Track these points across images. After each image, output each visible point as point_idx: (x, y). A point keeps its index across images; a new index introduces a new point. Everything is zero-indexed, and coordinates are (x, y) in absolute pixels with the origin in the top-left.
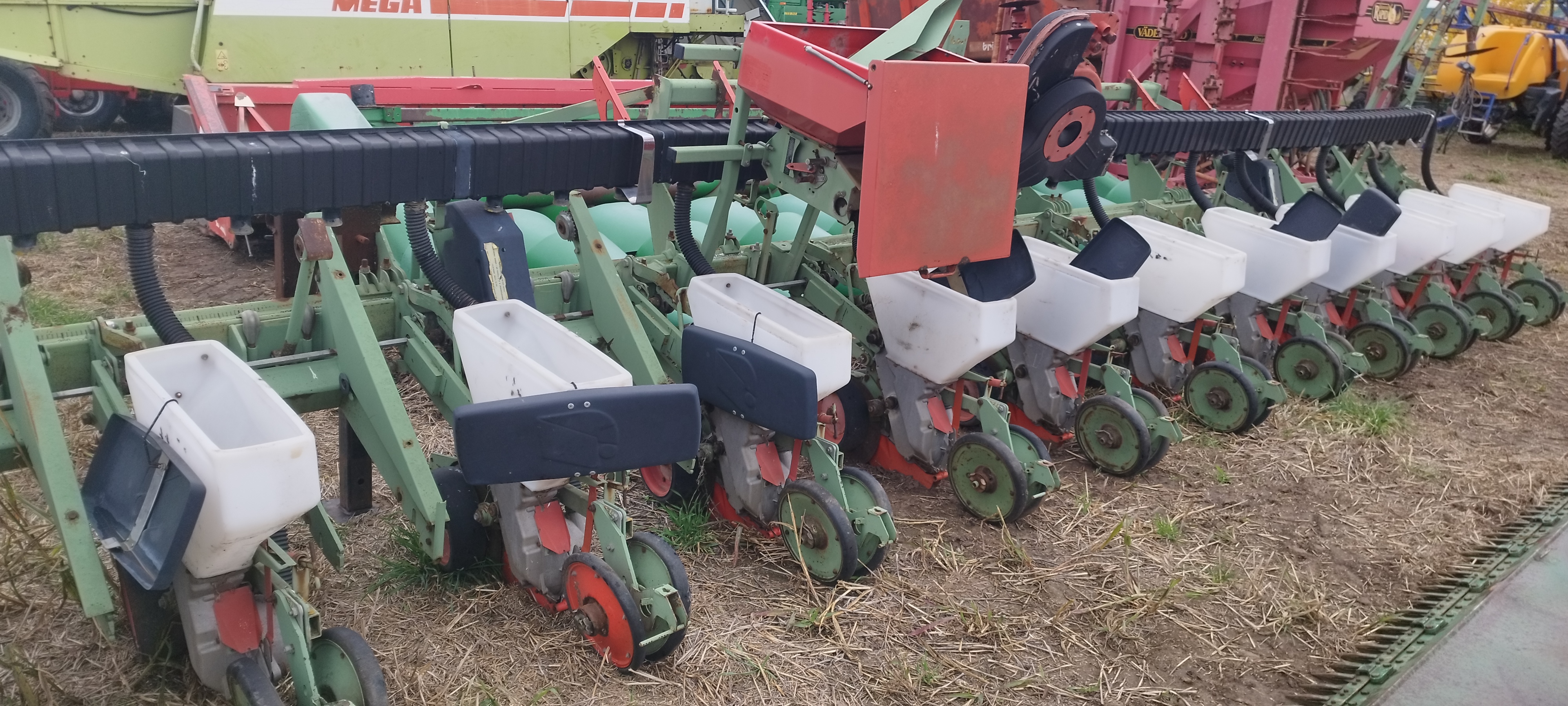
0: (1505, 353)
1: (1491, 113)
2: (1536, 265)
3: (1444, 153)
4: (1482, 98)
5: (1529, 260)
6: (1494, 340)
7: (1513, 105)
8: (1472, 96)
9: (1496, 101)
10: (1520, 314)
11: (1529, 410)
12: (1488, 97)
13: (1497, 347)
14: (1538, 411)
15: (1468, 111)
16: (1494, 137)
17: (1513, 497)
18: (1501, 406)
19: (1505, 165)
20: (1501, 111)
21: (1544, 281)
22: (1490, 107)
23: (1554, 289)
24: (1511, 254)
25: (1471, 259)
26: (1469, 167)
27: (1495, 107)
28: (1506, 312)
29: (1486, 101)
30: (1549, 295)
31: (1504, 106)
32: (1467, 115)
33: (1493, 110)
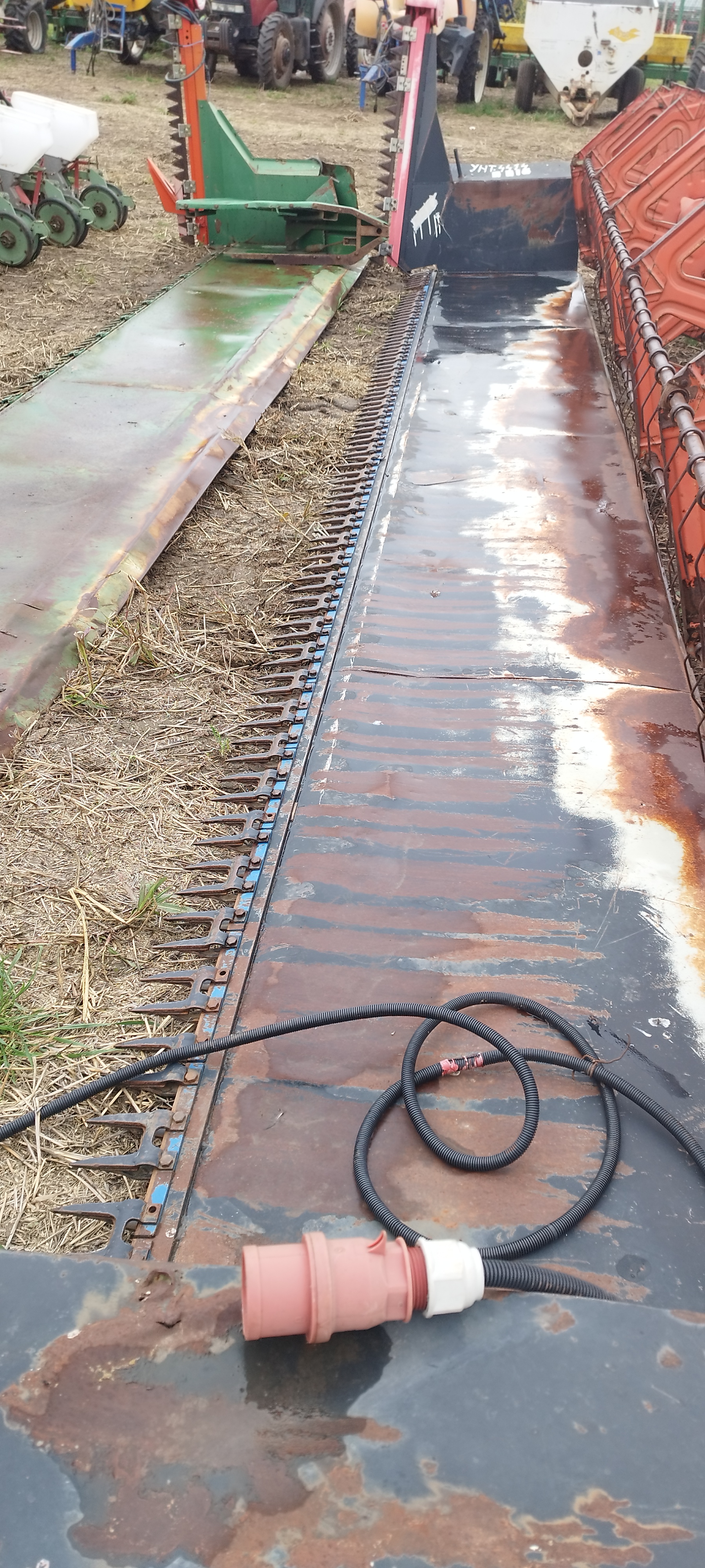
0: (76, 257)
1: (126, 28)
2: (97, 172)
3: (93, 75)
4: (114, 10)
5: (91, 167)
6: (68, 247)
7: (143, 18)
8: (104, 8)
9: (128, 14)
10: (82, 218)
11: (74, 299)
12: (119, 10)
13: (71, 252)
14: (80, 299)
15: (105, 27)
16: (141, 57)
17: (31, 364)
18: (52, 299)
19: (144, 86)
20: (134, 25)
21: (106, 187)
22: (122, 20)
23: (114, 194)
24: (76, 162)
25: (33, 168)
26: (111, 89)
27: (128, 21)
28: (69, 217)
29: (118, 14)
30: (111, 200)
31: (135, 20)
32: (105, 31)
33: (126, 25)
